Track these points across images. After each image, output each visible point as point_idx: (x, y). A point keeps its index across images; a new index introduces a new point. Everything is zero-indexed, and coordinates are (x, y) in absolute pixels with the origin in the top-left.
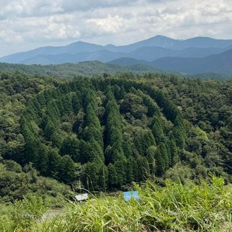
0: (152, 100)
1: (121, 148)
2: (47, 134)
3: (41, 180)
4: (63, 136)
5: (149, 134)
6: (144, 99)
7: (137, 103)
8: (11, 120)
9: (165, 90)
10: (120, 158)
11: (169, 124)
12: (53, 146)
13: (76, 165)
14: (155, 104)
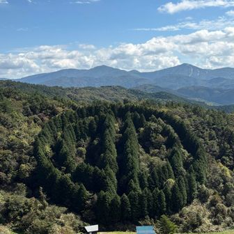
0: (173, 131)
1: (137, 179)
2: (59, 157)
4: (77, 162)
5: (167, 166)
6: (164, 128)
7: (156, 131)
8: (25, 142)
9: (187, 121)
10: (135, 190)
12: (66, 172)
14: (176, 135)
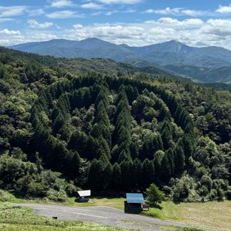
0: (164, 105)
6: (157, 102)
8: (22, 108)
9: (178, 96)
11: (179, 130)
12: (61, 139)
13: (82, 161)
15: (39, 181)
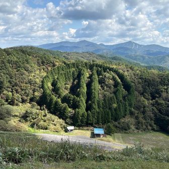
0: (117, 78)
1: (96, 103)
2: (56, 90)
3: (49, 115)
4: (65, 92)
5: (113, 97)
6: (113, 77)
7: (109, 78)
8: (37, 80)
9: (126, 73)
10: (95, 109)
11: (125, 92)
12: (58, 98)
13: (70, 109)
14: (119, 80)
15: (45, 121)
